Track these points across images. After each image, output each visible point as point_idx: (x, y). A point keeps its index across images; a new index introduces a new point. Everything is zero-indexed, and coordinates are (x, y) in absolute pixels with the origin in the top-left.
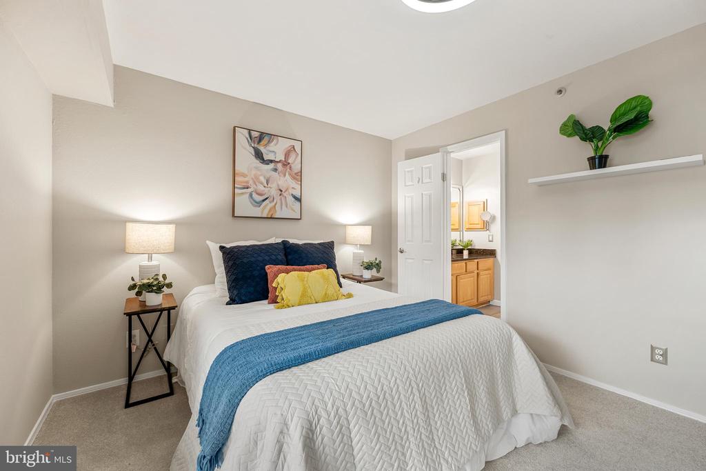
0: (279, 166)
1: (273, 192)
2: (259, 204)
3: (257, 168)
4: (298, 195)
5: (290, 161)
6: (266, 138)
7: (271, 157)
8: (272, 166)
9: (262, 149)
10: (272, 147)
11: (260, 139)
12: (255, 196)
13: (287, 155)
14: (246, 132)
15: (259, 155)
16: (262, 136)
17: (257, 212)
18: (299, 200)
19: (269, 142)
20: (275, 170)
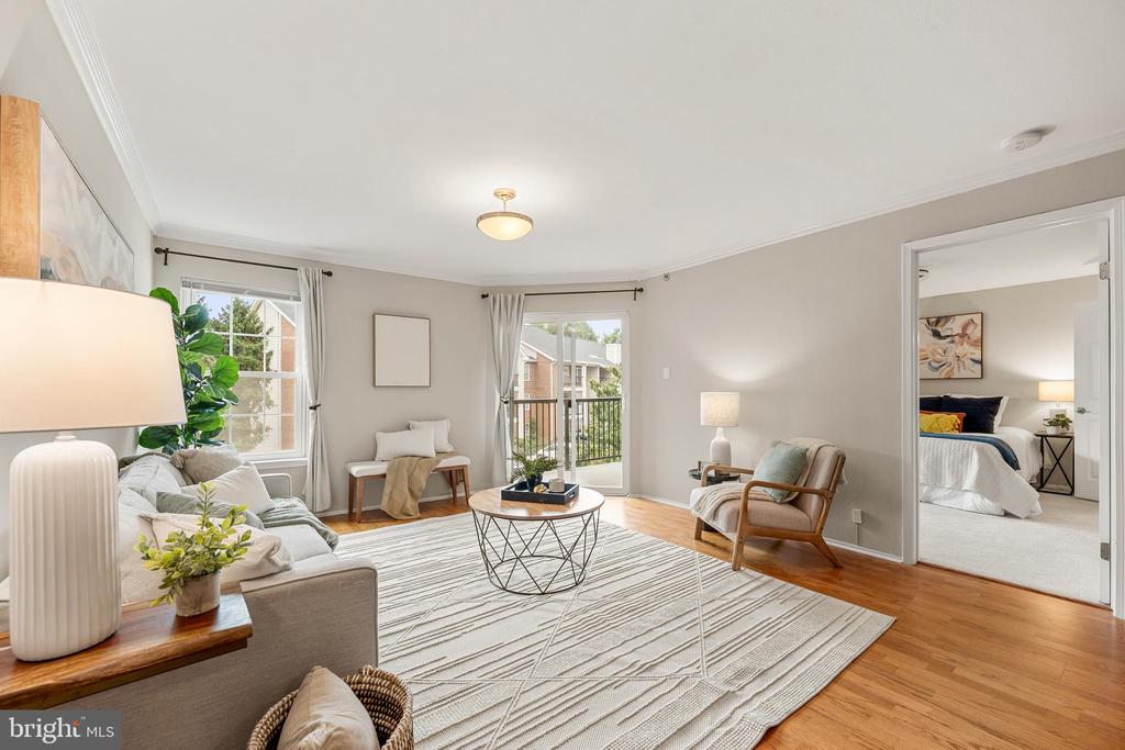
0: (957, 338)
1: (950, 358)
2: (937, 369)
3: (935, 344)
4: (978, 357)
5: (968, 332)
6: (943, 321)
7: (949, 333)
8: (949, 339)
9: (939, 329)
10: (949, 325)
11: (937, 322)
12: (933, 364)
13: (965, 327)
14: (925, 321)
15: (936, 334)
16: (939, 320)
17: (936, 375)
18: (981, 362)
19: (946, 322)
20: (953, 342)
